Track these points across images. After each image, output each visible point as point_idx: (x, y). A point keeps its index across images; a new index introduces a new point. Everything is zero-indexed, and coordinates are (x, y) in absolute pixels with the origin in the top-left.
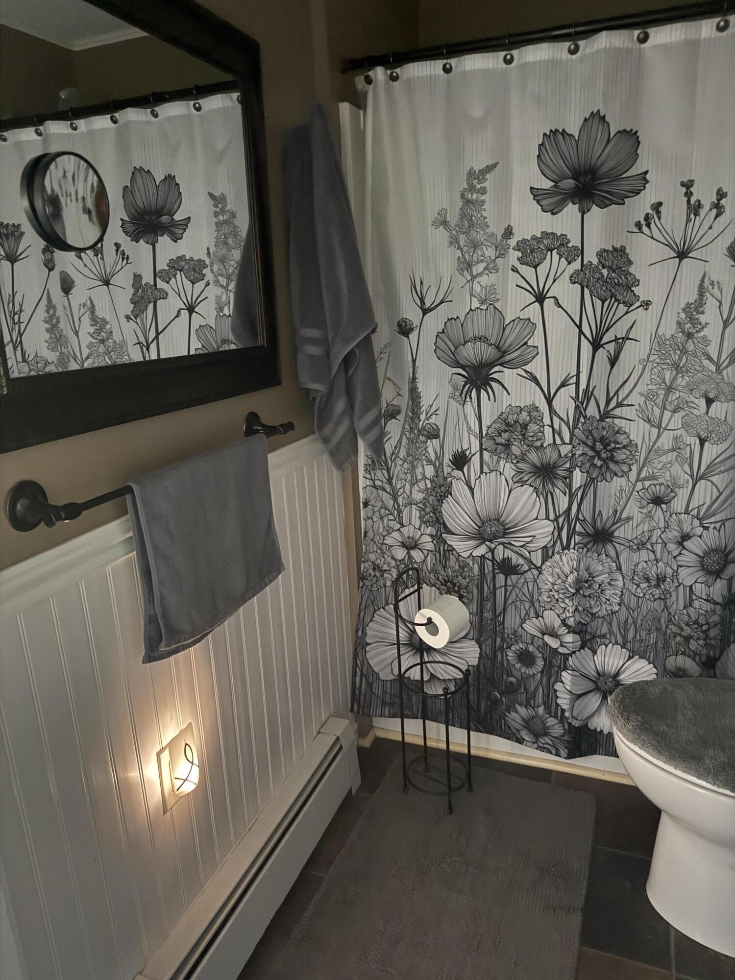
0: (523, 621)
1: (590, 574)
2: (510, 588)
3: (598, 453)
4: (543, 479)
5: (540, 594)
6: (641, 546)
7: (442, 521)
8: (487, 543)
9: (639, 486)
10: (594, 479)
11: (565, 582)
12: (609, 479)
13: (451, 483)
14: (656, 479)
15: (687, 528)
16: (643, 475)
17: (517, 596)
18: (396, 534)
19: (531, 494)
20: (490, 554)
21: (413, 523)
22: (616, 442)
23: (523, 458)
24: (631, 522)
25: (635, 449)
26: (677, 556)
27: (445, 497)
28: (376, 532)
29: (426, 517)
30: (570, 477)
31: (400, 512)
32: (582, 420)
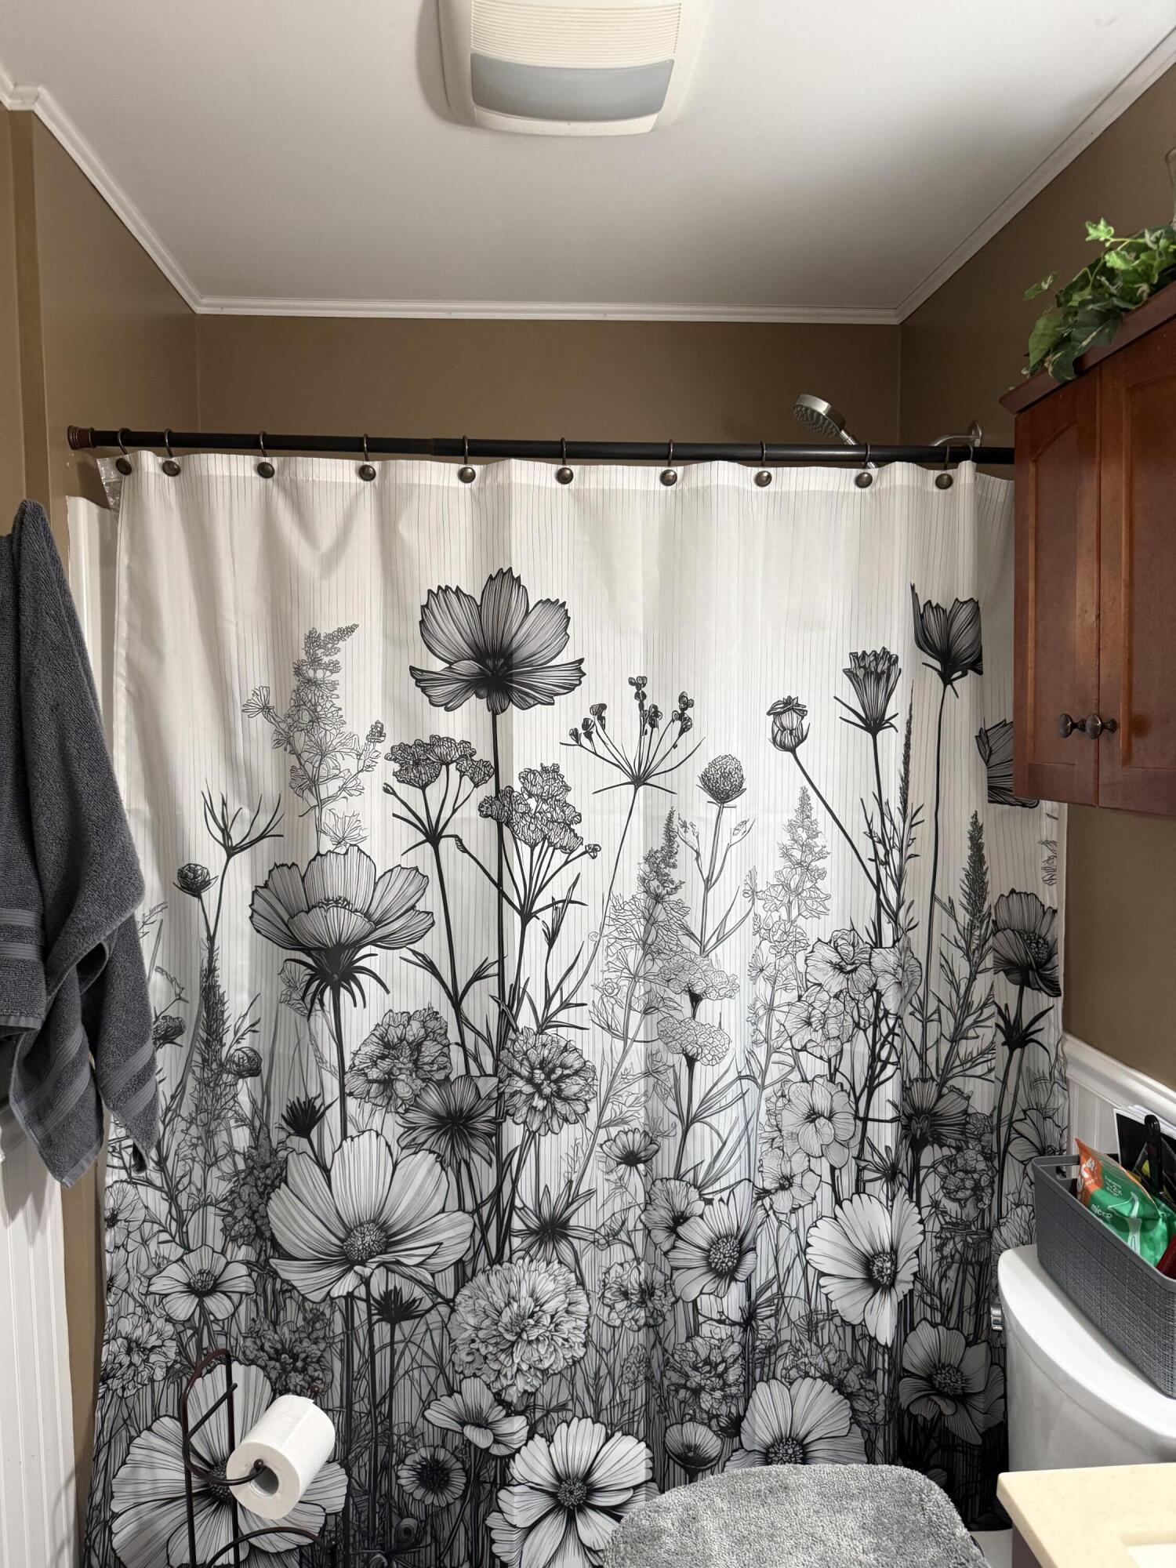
0: (426, 1405)
1: (537, 1300)
2: (399, 1347)
3: (538, 1088)
4: (451, 1138)
5: (455, 1349)
6: (612, 1237)
7: (268, 1234)
8: (357, 1268)
9: (602, 1136)
10: (535, 1133)
11: (496, 1324)
12: (556, 1128)
13: (286, 1161)
14: (627, 1123)
15: (680, 1204)
16: (607, 1117)
17: (413, 1359)
18: (175, 1271)
19: (433, 1166)
20: (363, 1288)
21: (210, 1242)
22: (563, 1066)
23: (415, 1103)
24: (593, 1199)
25: (592, 1075)
26: (669, 1251)
27: (274, 1187)
28: (133, 1273)
29: (236, 1228)
30: (497, 1133)
31: (182, 1223)
32: (512, 1035)
